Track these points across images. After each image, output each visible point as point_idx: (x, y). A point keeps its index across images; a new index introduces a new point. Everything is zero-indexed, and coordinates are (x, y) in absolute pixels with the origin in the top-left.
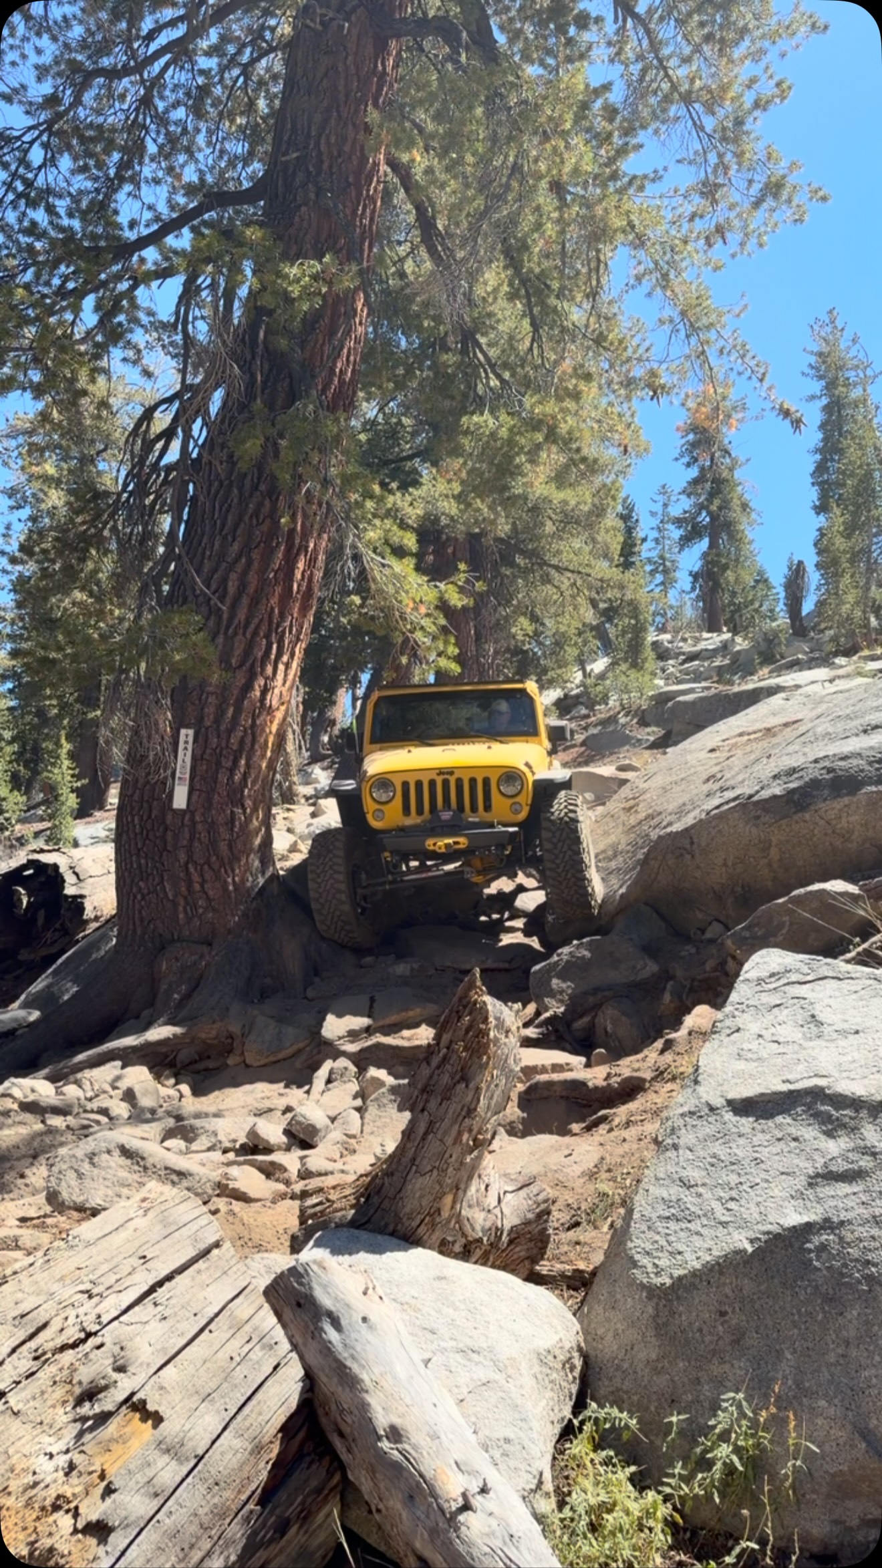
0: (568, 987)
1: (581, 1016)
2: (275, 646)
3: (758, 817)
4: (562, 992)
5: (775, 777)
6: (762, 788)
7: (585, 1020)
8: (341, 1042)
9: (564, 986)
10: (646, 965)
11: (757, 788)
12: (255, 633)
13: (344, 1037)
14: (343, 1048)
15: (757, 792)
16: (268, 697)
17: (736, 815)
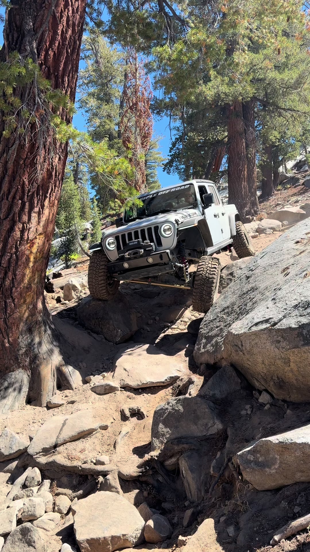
0: (168, 432)
1: (171, 457)
2: (27, 204)
3: (279, 342)
4: (163, 435)
5: (296, 307)
6: (284, 317)
7: (173, 460)
8: (38, 456)
9: (165, 430)
10: (214, 424)
11: (280, 316)
12: (14, 198)
13: (40, 452)
14: (39, 460)
15: (280, 320)
16: (26, 234)
17: (265, 336)
